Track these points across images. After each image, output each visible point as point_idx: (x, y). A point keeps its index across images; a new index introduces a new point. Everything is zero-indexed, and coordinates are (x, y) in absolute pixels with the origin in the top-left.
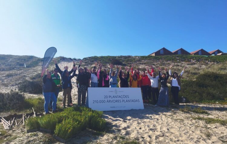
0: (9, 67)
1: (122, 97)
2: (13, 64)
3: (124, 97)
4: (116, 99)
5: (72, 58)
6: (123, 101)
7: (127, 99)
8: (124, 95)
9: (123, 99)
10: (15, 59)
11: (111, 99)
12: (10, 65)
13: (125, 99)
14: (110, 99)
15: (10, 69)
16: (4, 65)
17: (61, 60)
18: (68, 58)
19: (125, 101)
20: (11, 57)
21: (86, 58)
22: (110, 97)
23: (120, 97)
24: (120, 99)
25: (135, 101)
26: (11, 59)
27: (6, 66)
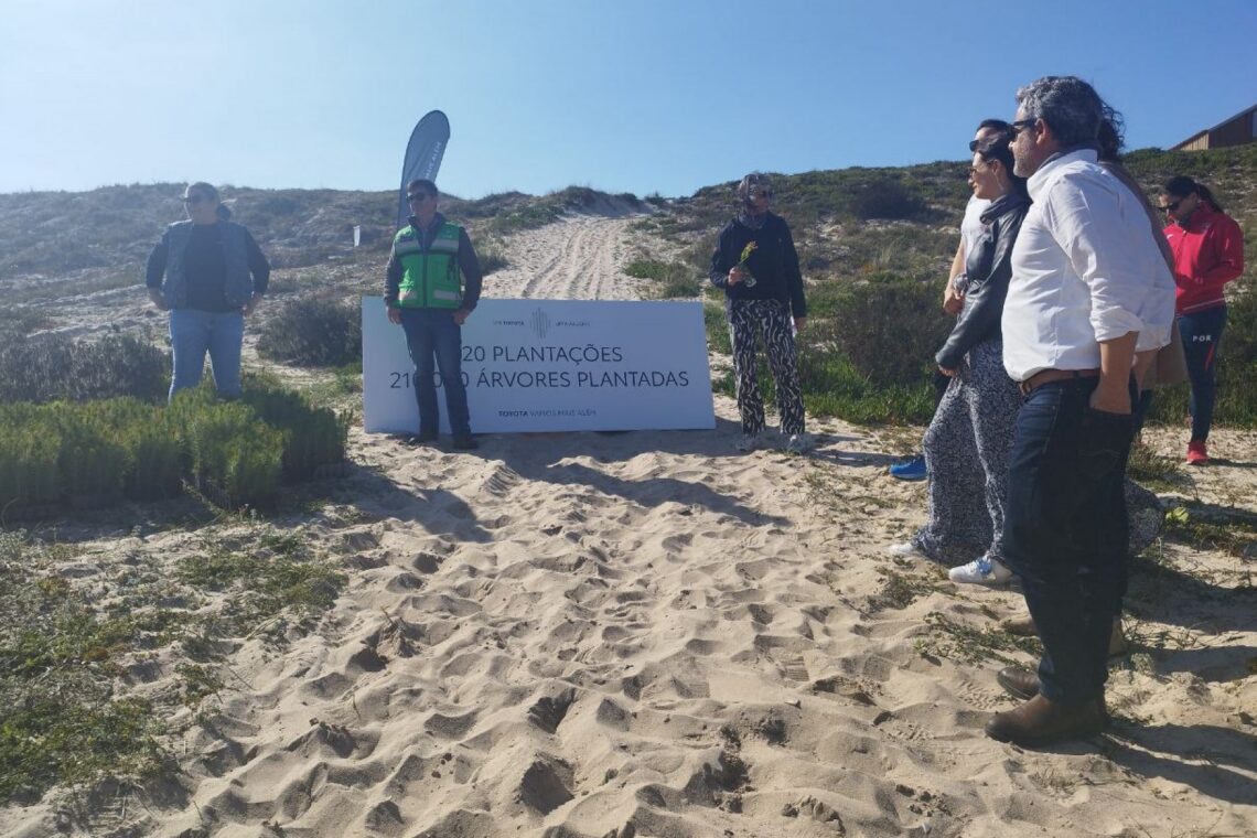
0: (305, 248)
1: (577, 354)
2: (328, 234)
3: (591, 354)
4: (535, 366)
5: (640, 196)
6: (583, 377)
7: (611, 368)
8: (591, 346)
9: (585, 367)
10: (342, 207)
11: (509, 369)
12: (315, 240)
13: (597, 369)
14: (501, 365)
15: (307, 261)
16: (287, 241)
17: (569, 204)
18: (617, 197)
19: (597, 381)
20: (328, 201)
21: (711, 189)
22: (499, 352)
23: (562, 354)
24: (563, 365)
25: (658, 379)
26: (321, 211)
27: (293, 245)
